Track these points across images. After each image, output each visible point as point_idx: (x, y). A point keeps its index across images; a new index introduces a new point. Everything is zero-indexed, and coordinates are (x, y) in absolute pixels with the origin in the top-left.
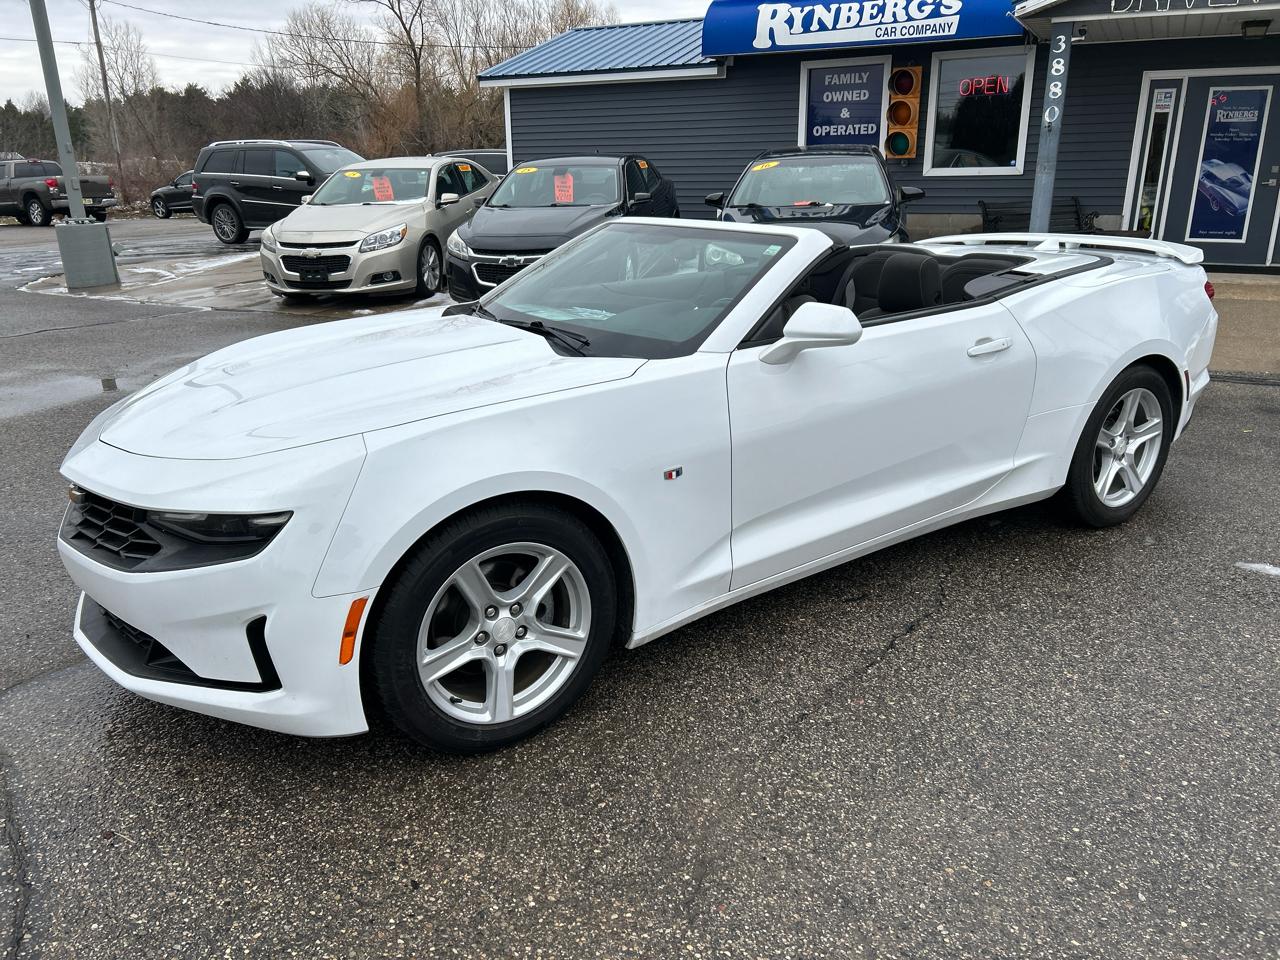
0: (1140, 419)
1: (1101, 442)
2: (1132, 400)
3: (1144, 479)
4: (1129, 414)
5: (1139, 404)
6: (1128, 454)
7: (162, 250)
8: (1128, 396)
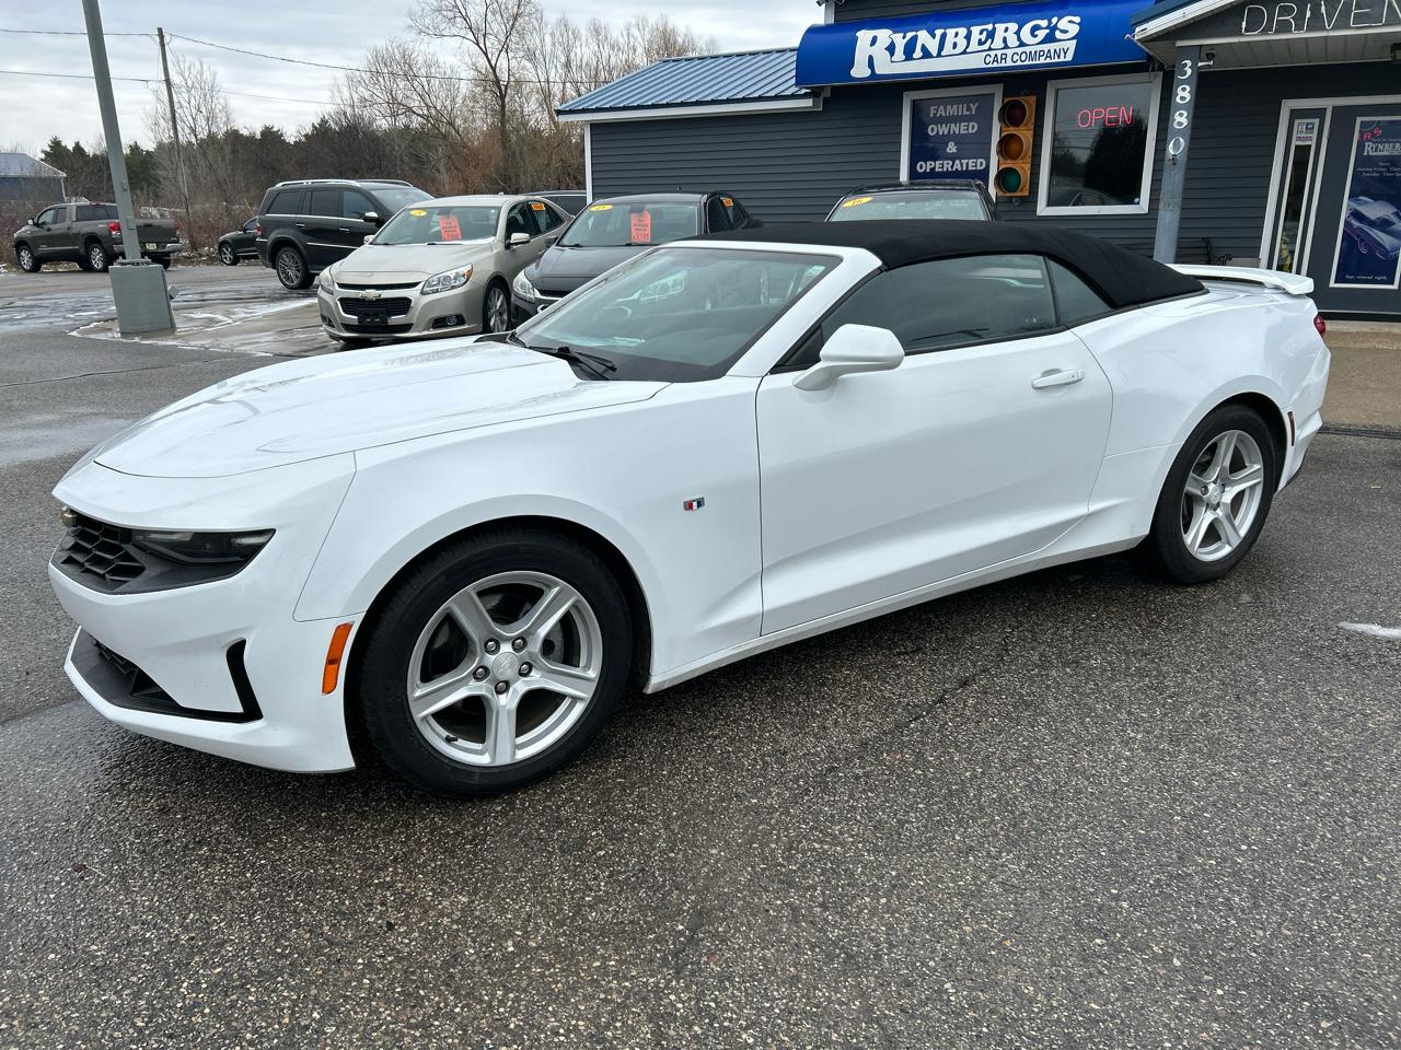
0: (1237, 465)
1: (1190, 488)
2: (1227, 443)
3: (1243, 532)
4: (1224, 459)
5: (1236, 447)
6: (1225, 504)
7: (224, 295)
8: (1222, 439)
